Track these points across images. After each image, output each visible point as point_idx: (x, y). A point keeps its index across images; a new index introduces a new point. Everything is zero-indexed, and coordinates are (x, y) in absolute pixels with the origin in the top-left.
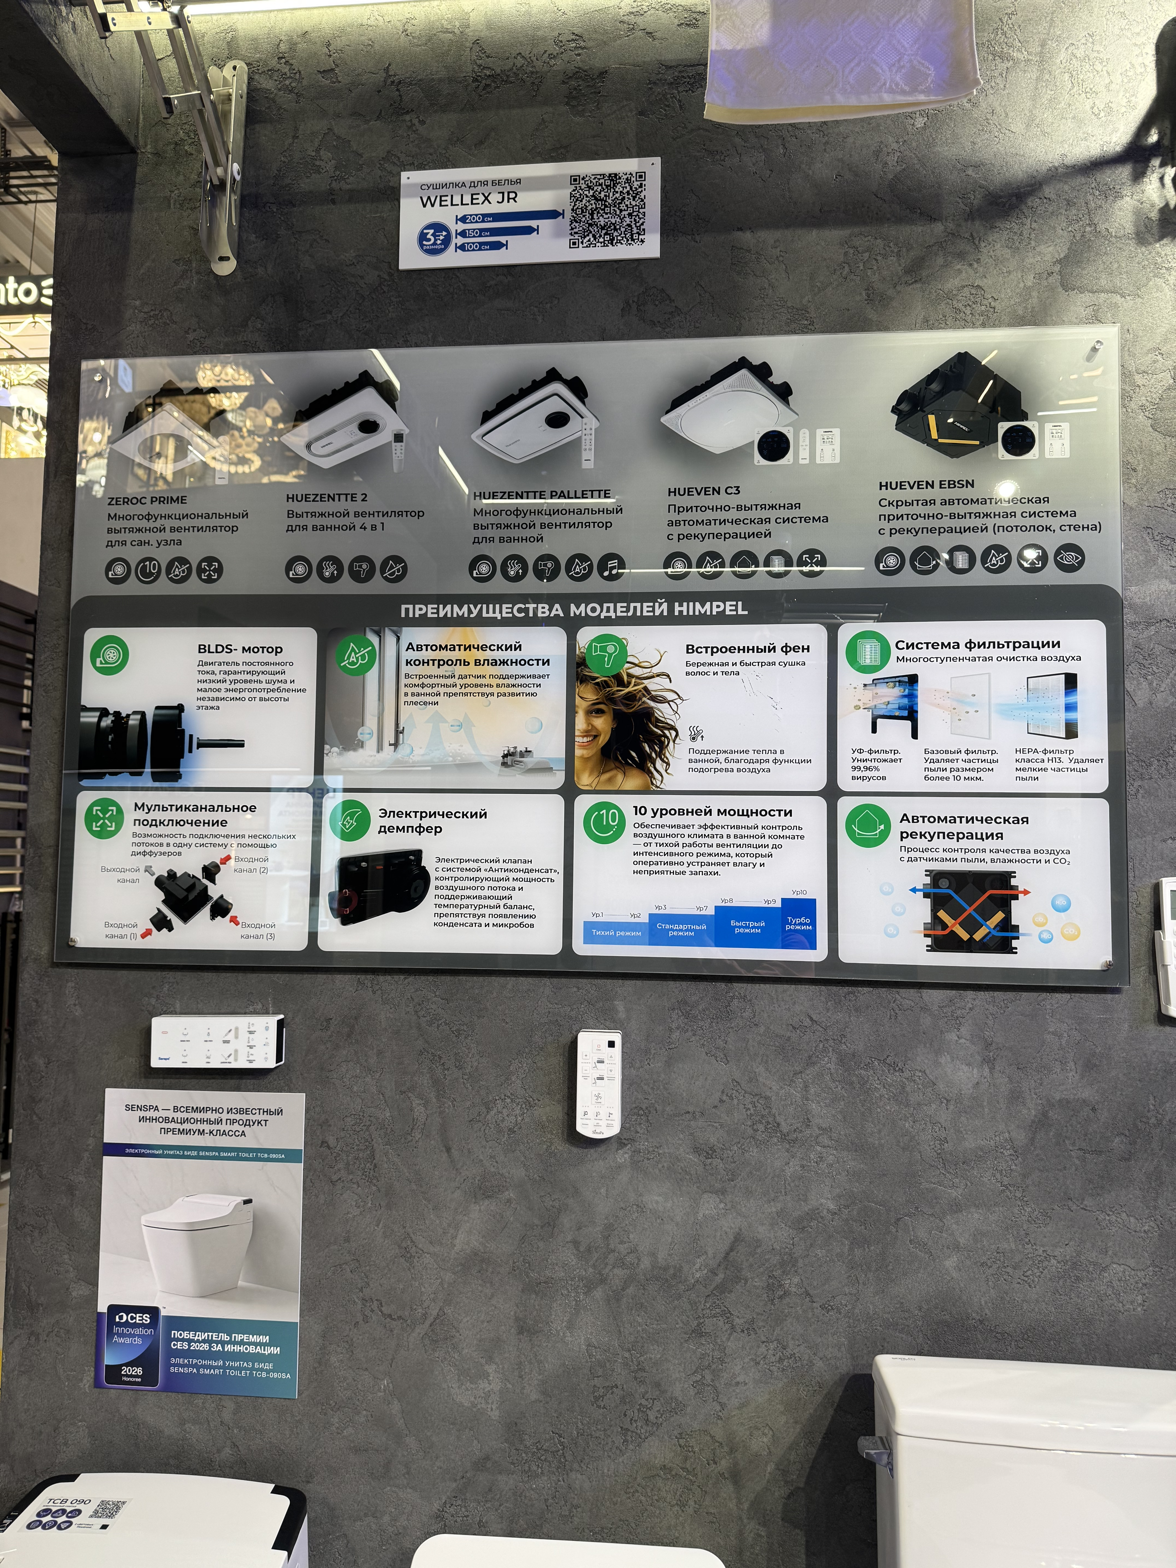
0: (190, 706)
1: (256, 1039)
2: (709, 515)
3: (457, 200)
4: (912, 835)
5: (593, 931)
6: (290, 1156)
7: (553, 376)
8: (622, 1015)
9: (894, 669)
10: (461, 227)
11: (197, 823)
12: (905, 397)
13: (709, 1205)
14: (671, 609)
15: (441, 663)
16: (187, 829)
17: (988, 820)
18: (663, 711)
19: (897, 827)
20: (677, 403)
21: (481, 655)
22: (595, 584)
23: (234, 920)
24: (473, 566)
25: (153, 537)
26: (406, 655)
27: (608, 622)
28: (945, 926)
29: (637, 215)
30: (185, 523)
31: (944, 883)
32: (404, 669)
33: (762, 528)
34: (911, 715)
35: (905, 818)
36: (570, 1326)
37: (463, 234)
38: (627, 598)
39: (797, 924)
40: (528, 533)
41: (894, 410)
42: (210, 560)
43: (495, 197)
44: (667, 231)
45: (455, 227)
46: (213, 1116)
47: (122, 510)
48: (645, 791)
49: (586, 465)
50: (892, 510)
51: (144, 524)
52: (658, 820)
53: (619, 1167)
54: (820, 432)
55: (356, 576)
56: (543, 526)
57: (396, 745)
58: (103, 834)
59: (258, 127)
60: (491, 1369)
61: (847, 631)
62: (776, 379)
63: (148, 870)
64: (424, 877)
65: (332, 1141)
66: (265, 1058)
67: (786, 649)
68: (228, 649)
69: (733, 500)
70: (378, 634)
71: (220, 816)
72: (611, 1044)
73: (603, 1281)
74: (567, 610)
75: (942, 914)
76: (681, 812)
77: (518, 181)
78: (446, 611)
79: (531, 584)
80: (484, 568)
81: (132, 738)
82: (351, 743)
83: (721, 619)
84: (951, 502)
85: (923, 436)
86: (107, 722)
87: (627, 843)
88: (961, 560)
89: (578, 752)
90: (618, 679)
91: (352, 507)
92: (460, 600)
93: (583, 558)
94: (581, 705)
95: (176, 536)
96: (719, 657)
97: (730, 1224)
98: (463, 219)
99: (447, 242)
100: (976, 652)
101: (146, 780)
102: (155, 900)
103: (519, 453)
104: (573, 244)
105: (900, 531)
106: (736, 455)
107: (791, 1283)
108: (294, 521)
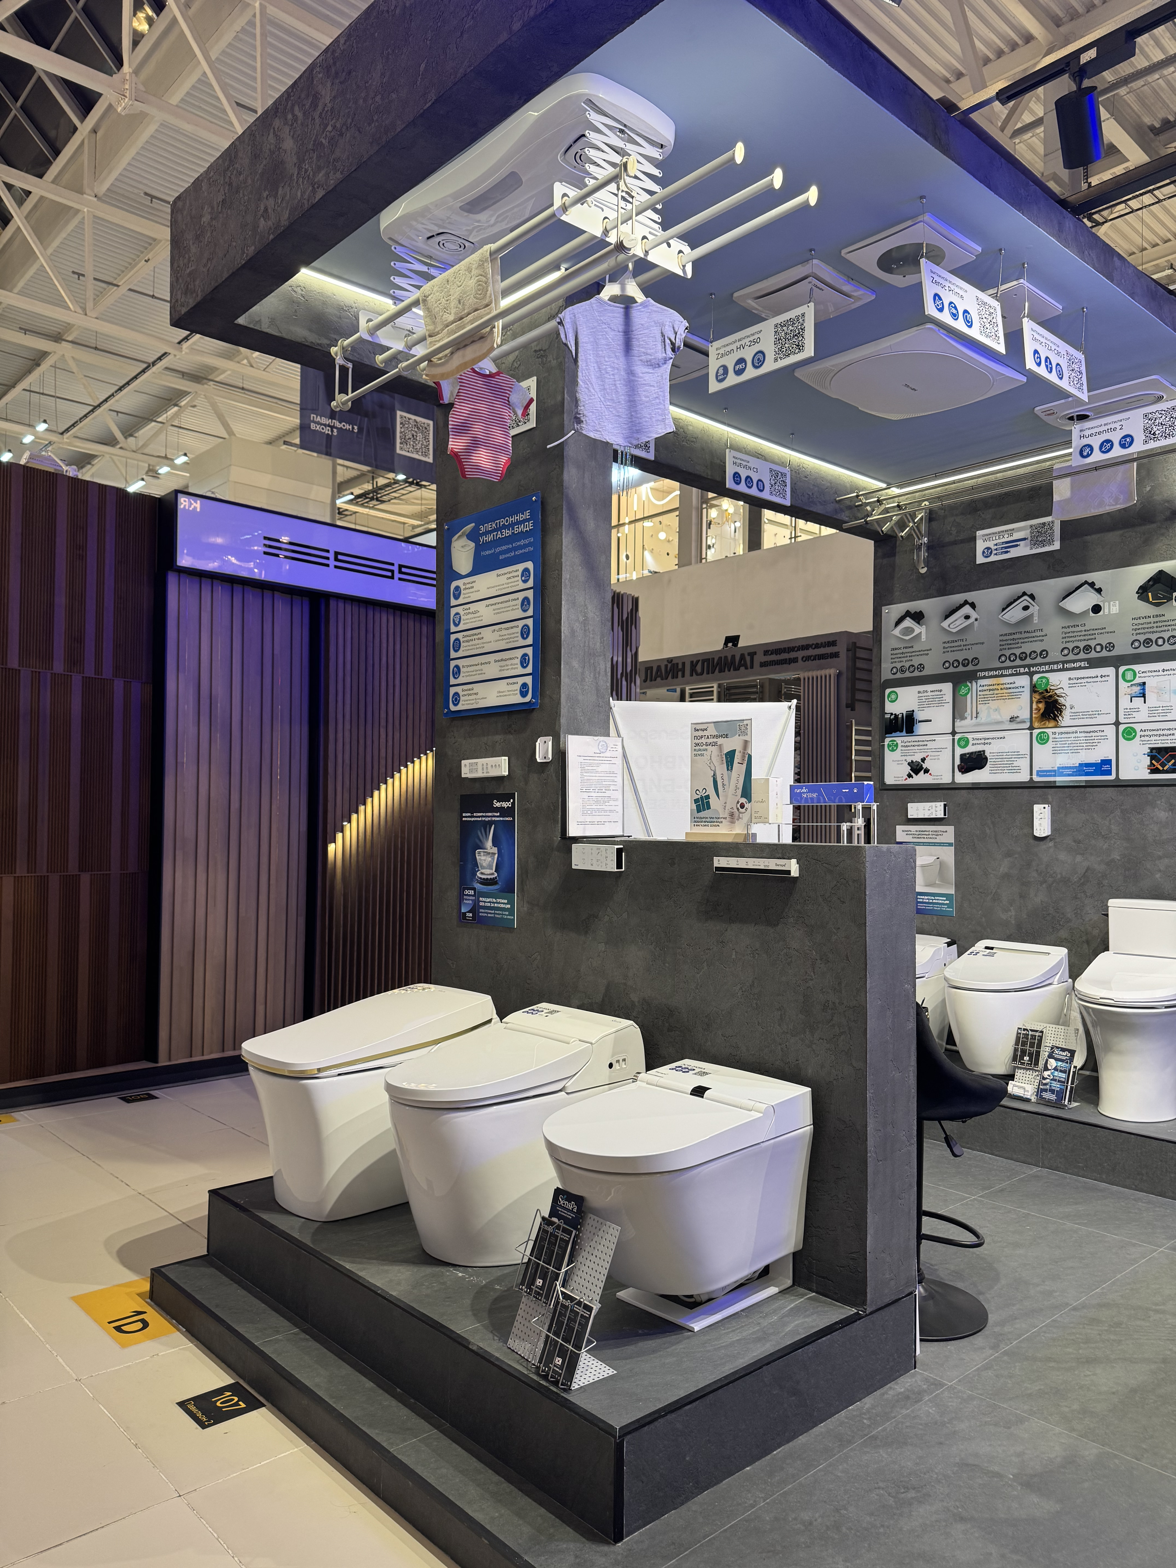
0: (916, 710)
1: (938, 809)
2: (1075, 634)
3: (994, 538)
4: (1144, 736)
5: (1039, 773)
6: (950, 845)
7: (1024, 594)
8: (1050, 800)
9: (1138, 680)
10: (996, 547)
11: (919, 746)
12: (1141, 588)
13: (1079, 858)
14: (1063, 666)
15: (990, 690)
16: (916, 748)
17: (1169, 729)
18: (1061, 700)
19: (1139, 733)
20: (1064, 598)
21: (1002, 687)
22: (1039, 660)
23: (930, 774)
24: (1000, 658)
25: (904, 659)
26: (979, 689)
27: (1043, 672)
28: (1154, 766)
29: (1052, 535)
30: (913, 654)
31: (1154, 751)
32: (979, 693)
33: (1093, 637)
34: (1144, 696)
35: (1141, 730)
36: (1036, 895)
37: (996, 550)
38: (1049, 664)
39: (1105, 767)
40: (1017, 646)
41: (1137, 593)
42: (921, 665)
43: (1006, 536)
44: (1062, 539)
45: (993, 548)
46: (927, 833)
47: (895, 652)
48: (1056, 727)
49: (1035, 622)
50: (1136, 627)
51: (901, 656)
52: (1060, 736)
53: (1050, 847)
54: (1112, 603)
55: (964, 665)
56: (1021, 643)
57: (977, 717)
58: (893, 750)
59: (933, 523)
60: (1012, 908)
61: (1122, 669)
62: (1097, 587)
63: (906, 760)
64: (986, 759)
65: (962, 840)
66: (941, 814)
67: (1102, 676)
68: (926, 692)
69: (1083, 629)
70: (971, 682)
71: (925, 743)
72: (1044, 808)
73: (1045, 882)
74: (1029, 669)
75: (1153, 762)
76: (1067, 733)
77: (1013, 529)
78: (991, 673)
79: (1018, 662)
80: (1003, 658)
81: (900, 720)
82: (963, 718)
83: (1080, 668)
84: (1157, 622)
85: (1147, 601)
86: (893, 717)
87: (1050, 744)
88: (1160, 642)
89: (1034, 716)
90: (1047, 691)
91: (962, 643)
92: (996, 669)
93: (1035, 652)
94: (1035, 700)
95: (911, 658)
96: (1079, 681)
97: (1086, 864)
98: (996, 545)
99: (991, 553)
100: (1165, 673)
101: (904, 733)
102: (908, 769)
103: (1013, 621)
104: (1031, 549)
105: (1139, 634)
106: (1085, 613)
107: (1105, 882)
108: (945, 650)
